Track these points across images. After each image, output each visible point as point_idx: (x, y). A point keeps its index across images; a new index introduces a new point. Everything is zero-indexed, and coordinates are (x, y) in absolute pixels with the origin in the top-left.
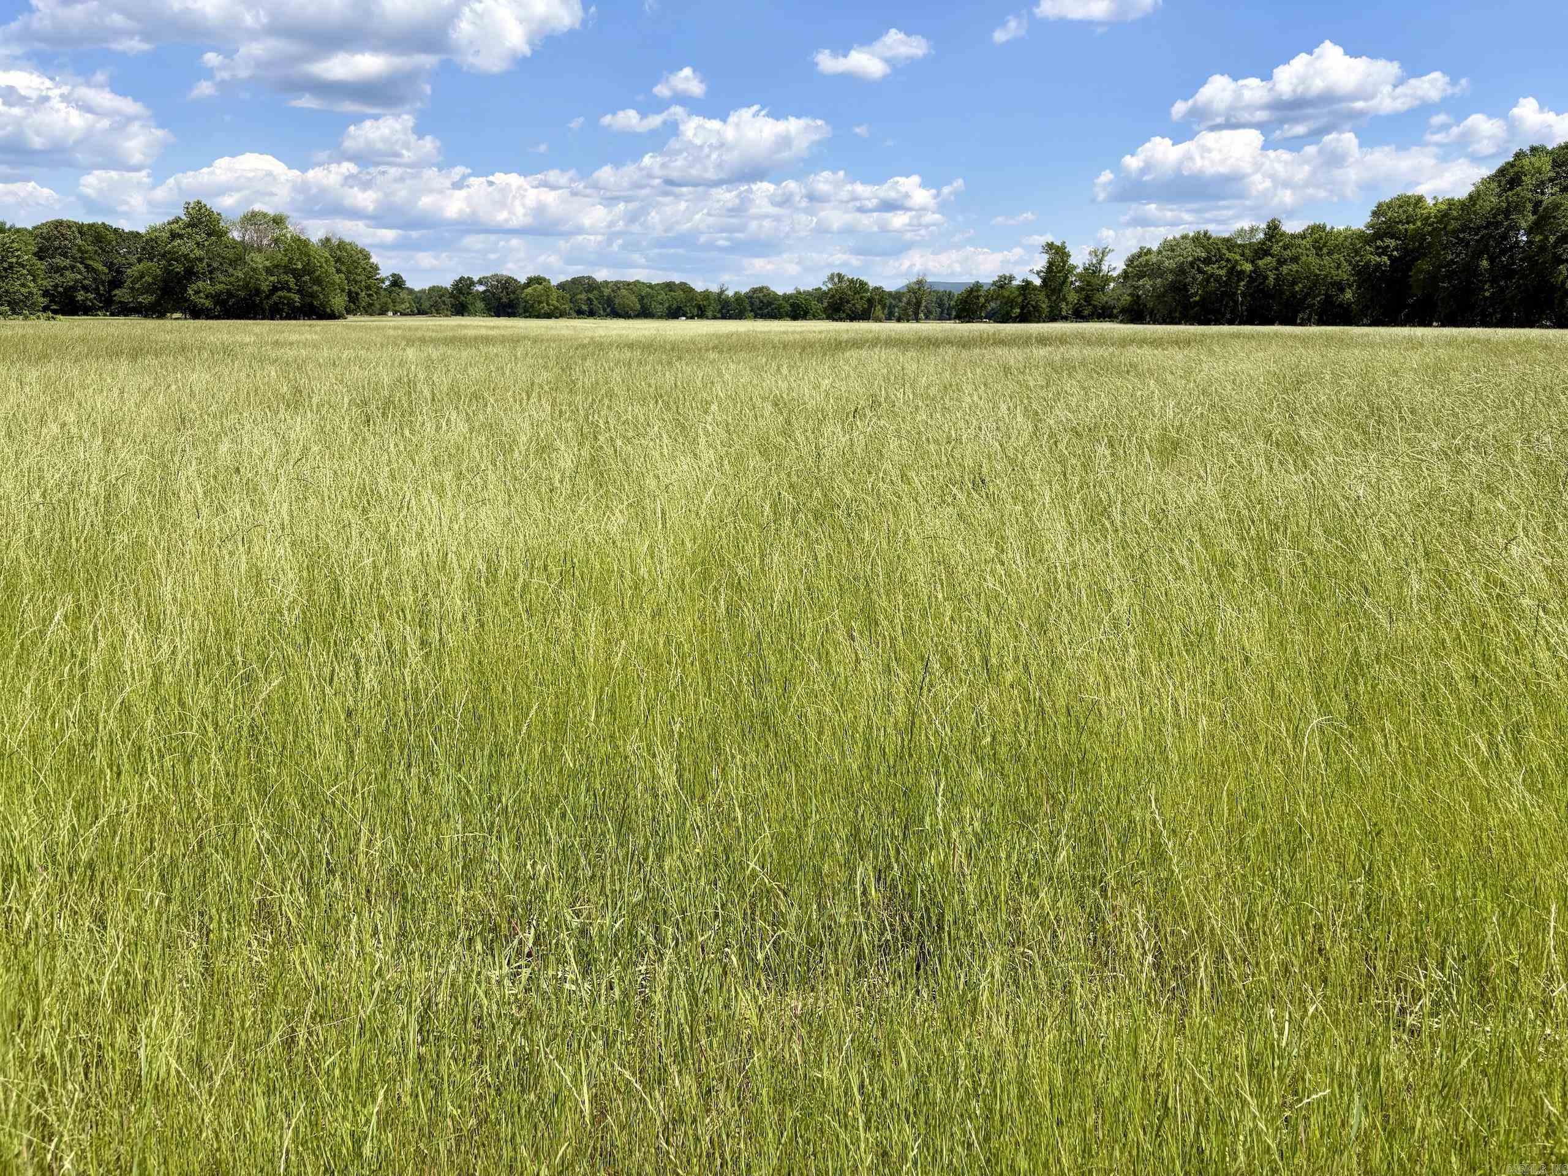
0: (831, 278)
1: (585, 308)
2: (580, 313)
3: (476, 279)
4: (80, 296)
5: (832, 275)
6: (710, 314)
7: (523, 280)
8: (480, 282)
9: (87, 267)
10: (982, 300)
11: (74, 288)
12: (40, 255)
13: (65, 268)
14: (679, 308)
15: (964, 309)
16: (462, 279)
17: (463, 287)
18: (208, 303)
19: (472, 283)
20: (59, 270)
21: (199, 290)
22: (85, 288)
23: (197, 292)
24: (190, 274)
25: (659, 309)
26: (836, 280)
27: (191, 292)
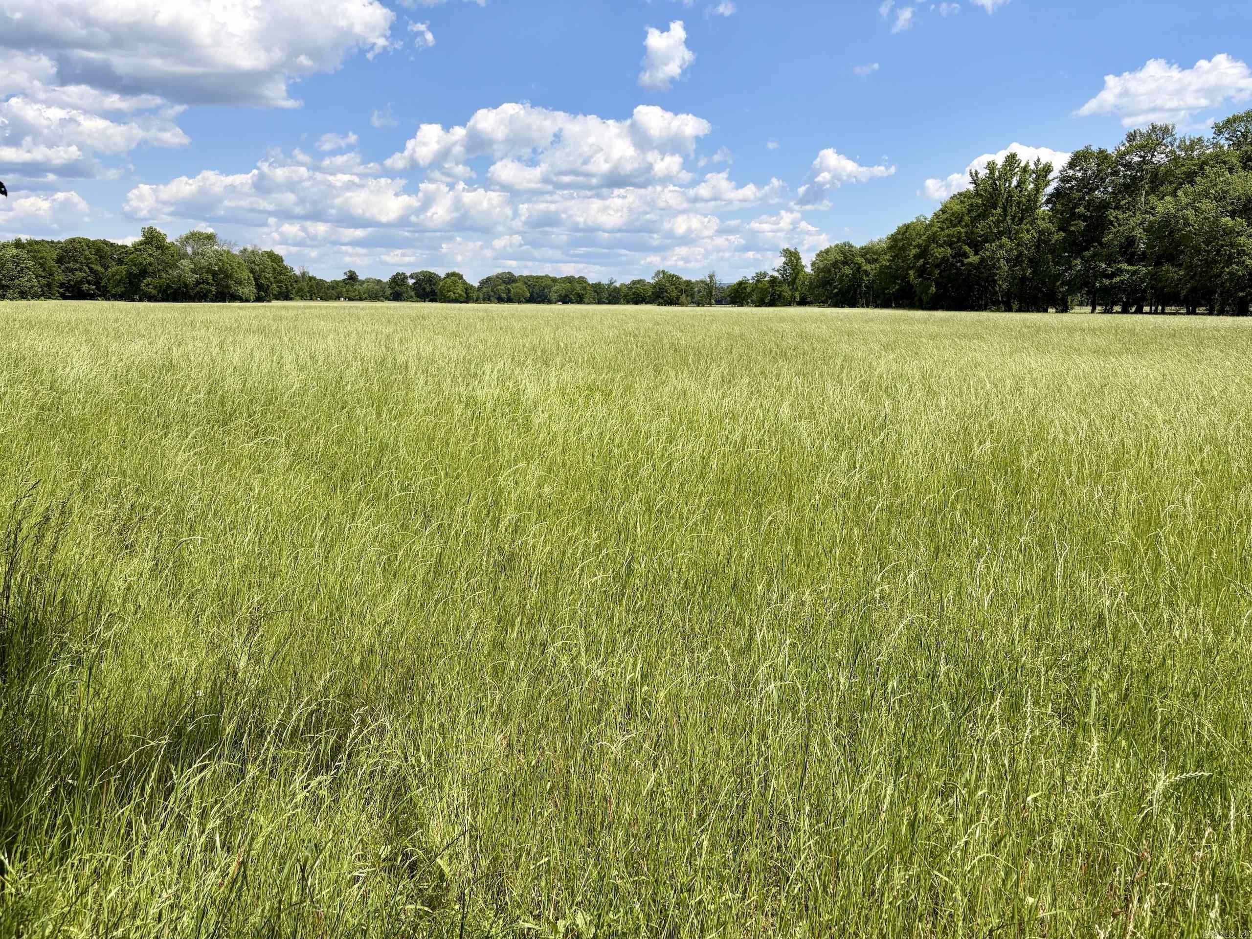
0: (658, 274)
1: (504, 296)
2: (500, 300)
3: (408, 274)
4: (85, 287)
5: (659, 272)
6: (586, 300)
7: (443, 275)
8: (412, 277)
9: (90, 268)
10: (748, 290)
11: (81, 282)
12: (60, 260)
13: (76, 270)
14: (567, 296)
15: (735, 297)
16: (398, 274)
17: (398, 280)
18: (154, 292)
19: (406, 278)
20: (72, 271)
21: (147, 284)
22: (89, 283)
23: (148, 285)
24: (144, 273)
25: (554, 296)
26: (661, 276)
27: (142, 285)
